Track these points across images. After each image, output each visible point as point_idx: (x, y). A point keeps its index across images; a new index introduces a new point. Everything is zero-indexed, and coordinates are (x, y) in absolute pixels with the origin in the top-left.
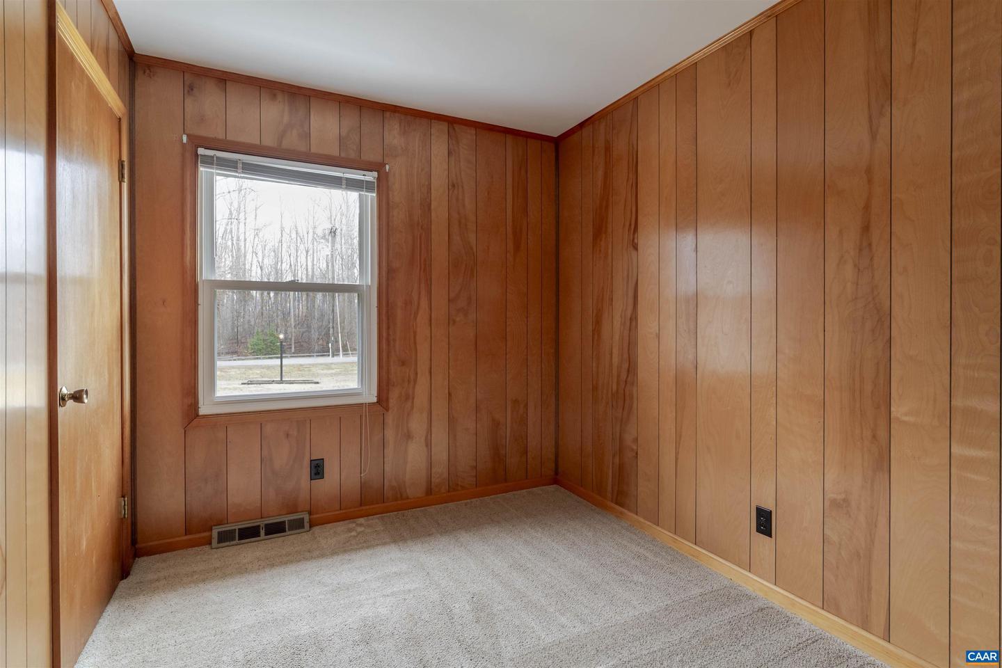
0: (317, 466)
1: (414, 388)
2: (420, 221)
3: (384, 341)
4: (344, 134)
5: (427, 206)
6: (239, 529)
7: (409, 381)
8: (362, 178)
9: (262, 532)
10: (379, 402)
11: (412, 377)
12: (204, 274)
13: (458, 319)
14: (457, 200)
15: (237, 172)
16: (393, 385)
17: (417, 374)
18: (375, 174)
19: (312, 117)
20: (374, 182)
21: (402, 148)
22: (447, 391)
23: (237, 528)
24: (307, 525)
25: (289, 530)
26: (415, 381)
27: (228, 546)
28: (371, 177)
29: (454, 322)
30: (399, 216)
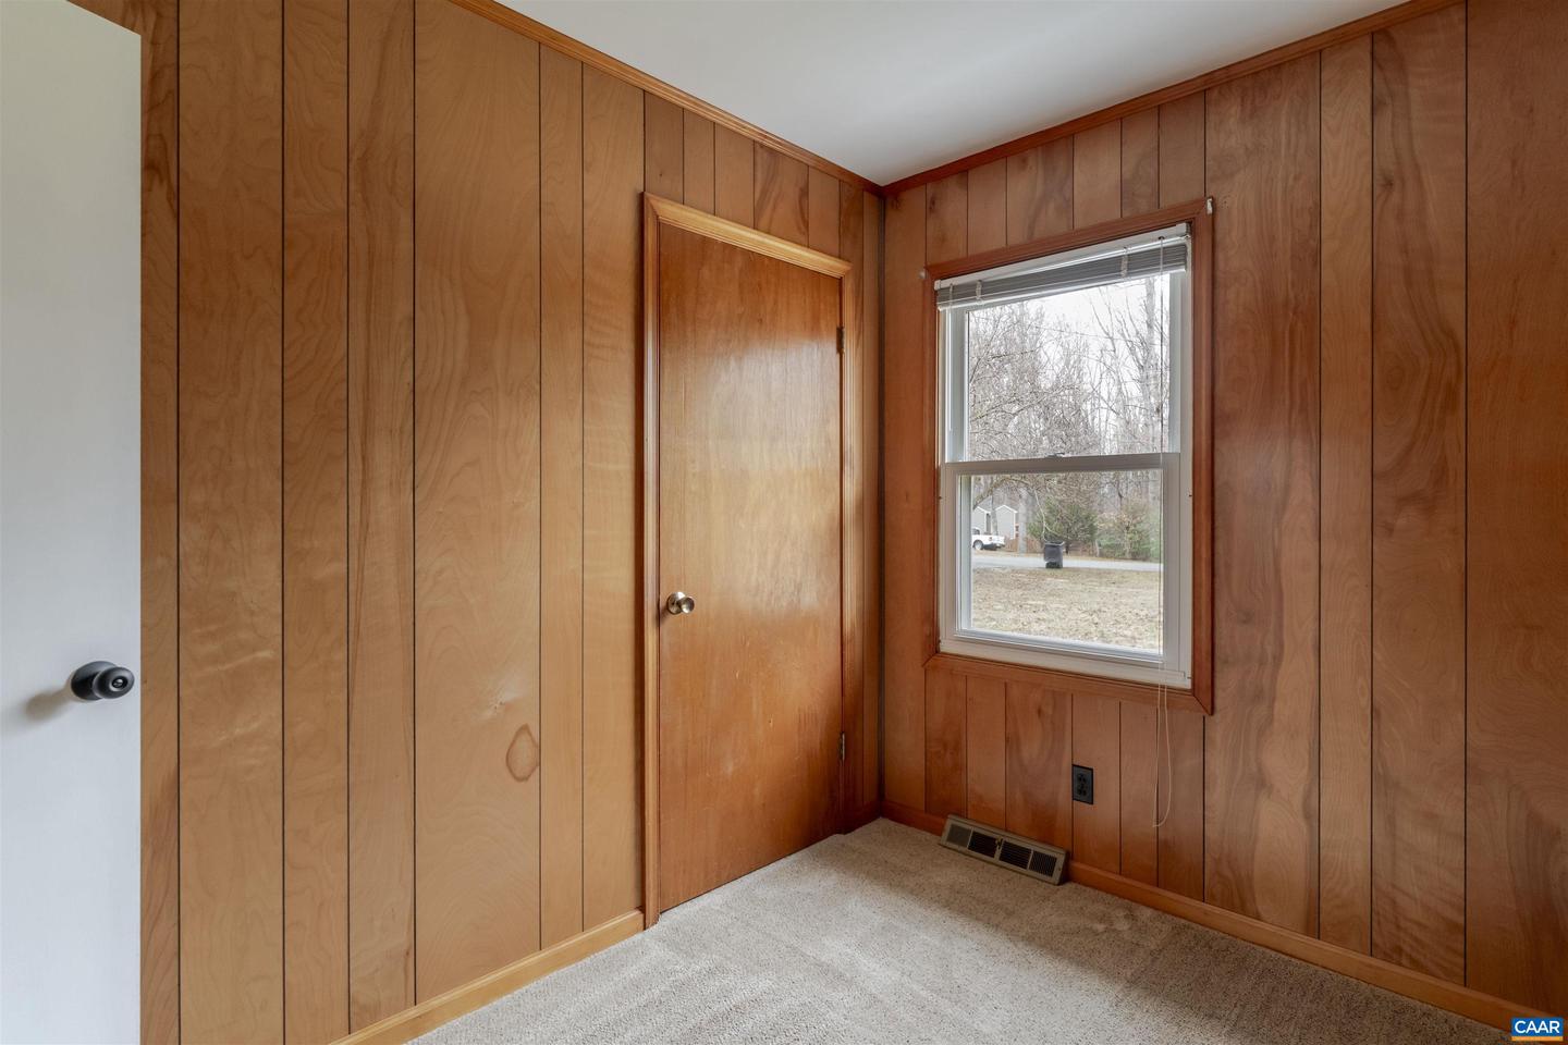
0: (1082, 779)
1: (1274, 677)
2: (1292, 295)
3: (1203, 565)
4: (1127, 175)
5: (1310, 256)
6: (974, 833)
7: (1262, 663)
8: (1156, 244)
9: (998, 852)
10: (1194, 690)
11: (1270, 650)
12: (947, 455)
13: (1401, 522)
14: (1400, 215)
15: (975, 300)
16: (1226, 662)
17: (1281, 646)
18: (1182, 227)
19: (1076, 170)
20: (1184, 245)
21: (1247, 149)
22: (1365, 701)
23: (973, 829)
24: (1057, 874)
25: (1032, 868)
26: (1278, 659)
27: (954, 850)
28: (1175, 236)
29: (1390, 530)
30: (1237, 299)
